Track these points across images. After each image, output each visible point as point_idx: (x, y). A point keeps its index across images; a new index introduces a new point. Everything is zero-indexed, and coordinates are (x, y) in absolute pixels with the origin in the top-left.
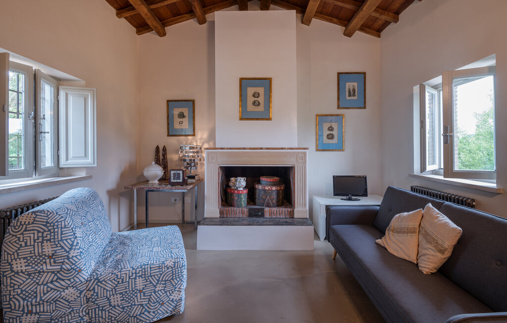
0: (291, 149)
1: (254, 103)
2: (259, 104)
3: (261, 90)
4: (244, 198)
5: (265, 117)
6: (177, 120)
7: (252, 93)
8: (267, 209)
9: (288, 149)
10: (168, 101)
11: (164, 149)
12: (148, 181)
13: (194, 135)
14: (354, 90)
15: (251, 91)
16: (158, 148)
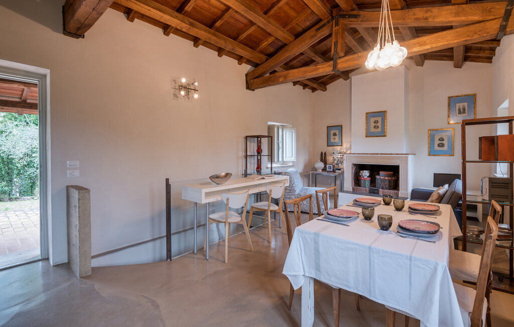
0: (397, 154)
1: (375, 127)
2: (378, 127)
3: (379, 119)
4: (368, 183)
5: (383, 134)
6: (332, 137)
7: (374, 121)
8: (381, 190)
9: (395, 154)
10: (328, 127)
11: (325, 154)
12: (317, 170)
13: (342, 146)
14: (464, 109)
15: (373, 120)
16: (322, 153)
